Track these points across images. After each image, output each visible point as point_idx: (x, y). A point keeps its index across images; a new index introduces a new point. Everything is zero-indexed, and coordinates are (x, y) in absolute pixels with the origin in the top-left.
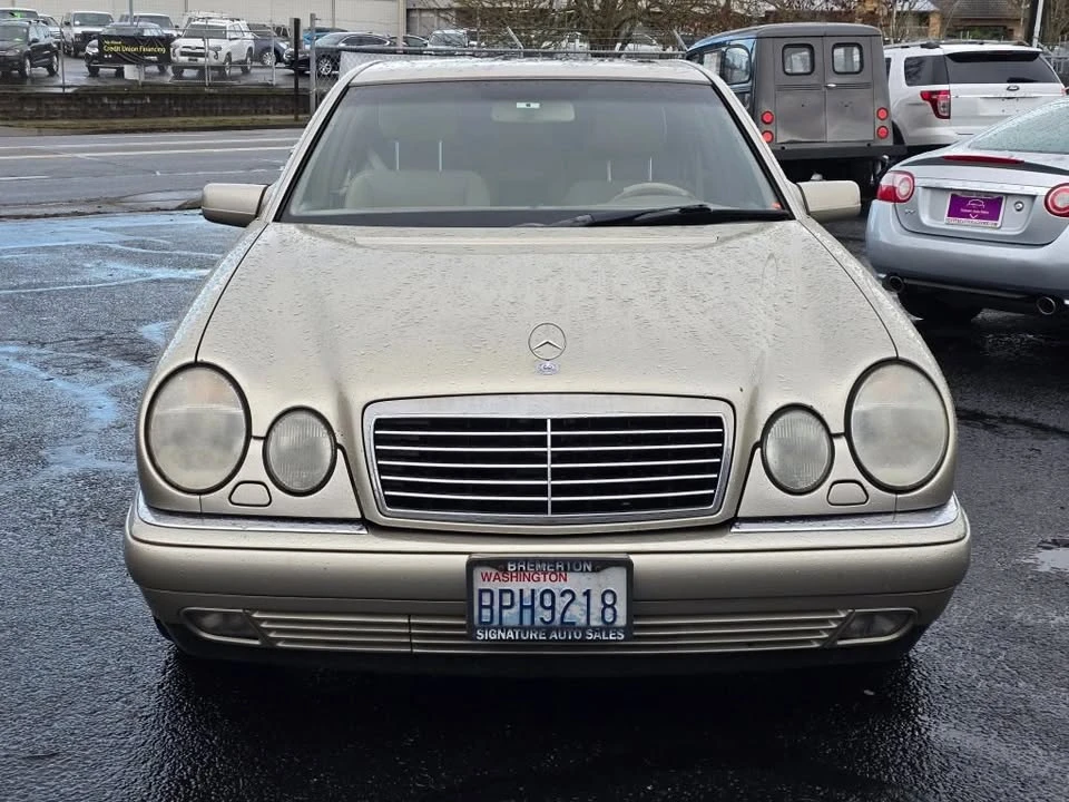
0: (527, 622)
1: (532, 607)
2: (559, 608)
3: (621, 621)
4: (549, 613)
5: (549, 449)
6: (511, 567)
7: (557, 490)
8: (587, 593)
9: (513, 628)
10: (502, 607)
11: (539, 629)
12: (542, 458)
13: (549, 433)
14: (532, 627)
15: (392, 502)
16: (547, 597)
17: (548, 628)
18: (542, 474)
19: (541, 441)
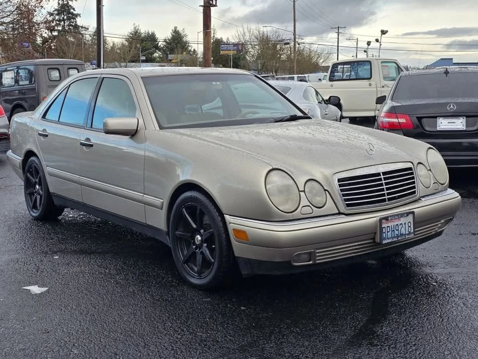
0: (393, 236)
1: (394, 230)
2: (400, 229)
3: (412, 231)
4: (397, 232)
5: (383, 182)
6: (390, 219)
7: (388, 194)
8: (405, 224)
9: (390, 238)
10: (388, 232)
11: (396, 237)
12: (381, 185)
13: (382, 177)
14: (394, 237)
15: (348, 205)
16: (397, 226)
17: (398, 236)
18: (383, 190)
19: (380, 179)
